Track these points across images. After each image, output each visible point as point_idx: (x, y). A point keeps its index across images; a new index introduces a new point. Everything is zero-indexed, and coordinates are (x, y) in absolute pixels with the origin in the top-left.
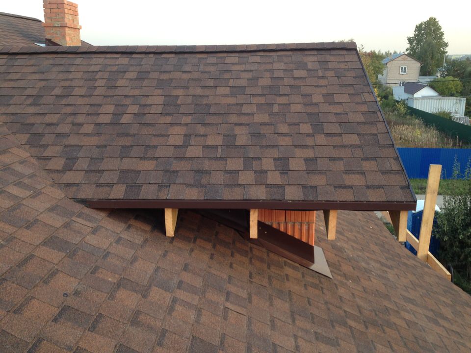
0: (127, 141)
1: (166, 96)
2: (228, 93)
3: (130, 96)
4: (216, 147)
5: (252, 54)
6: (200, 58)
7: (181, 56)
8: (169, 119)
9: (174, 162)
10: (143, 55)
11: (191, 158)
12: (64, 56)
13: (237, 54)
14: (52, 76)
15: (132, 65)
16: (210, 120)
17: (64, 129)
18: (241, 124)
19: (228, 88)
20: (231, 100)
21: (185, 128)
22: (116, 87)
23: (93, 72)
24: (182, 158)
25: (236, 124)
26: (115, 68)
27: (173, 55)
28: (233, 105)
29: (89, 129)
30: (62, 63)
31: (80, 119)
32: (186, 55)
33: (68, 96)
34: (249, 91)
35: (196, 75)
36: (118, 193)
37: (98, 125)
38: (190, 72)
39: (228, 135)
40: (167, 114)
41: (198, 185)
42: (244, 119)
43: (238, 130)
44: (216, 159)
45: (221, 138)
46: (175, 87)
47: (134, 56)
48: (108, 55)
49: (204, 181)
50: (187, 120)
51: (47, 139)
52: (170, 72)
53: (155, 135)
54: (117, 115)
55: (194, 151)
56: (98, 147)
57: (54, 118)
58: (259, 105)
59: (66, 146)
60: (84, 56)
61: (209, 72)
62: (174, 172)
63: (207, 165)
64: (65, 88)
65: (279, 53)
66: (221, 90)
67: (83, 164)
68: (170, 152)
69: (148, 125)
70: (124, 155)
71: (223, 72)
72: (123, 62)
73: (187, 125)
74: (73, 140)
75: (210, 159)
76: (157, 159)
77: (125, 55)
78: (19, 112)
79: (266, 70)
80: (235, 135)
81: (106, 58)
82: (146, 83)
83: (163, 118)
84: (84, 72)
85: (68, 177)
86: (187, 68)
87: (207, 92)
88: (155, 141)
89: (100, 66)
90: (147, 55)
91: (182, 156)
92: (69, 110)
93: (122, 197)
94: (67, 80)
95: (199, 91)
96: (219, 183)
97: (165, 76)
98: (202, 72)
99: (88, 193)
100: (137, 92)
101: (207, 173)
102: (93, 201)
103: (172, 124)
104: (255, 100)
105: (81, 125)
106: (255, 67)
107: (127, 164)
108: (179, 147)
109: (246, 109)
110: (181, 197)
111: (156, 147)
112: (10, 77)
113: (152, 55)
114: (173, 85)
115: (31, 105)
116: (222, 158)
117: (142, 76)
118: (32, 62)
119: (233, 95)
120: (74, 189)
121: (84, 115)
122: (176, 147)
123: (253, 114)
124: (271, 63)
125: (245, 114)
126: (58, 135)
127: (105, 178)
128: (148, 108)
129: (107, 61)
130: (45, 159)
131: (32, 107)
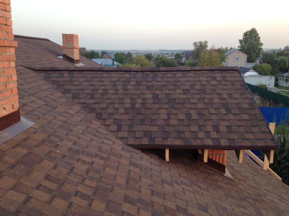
0: (142, 117)
1: (152, 94)
2: (182, 92)
3: (136, 94)
4: (183, 120)
5: (188, 72)
6: (163, 74)
7: (154, 73)
8: (157, 106)
9: (166, 127)
10: (135, 73)
11: (173, 125)
12: (97, 72)
13: (181, 72)
14: (95, 83)
15: (131, 78)
16: (177, 106)
17: (111, 111)
18: (192, 109)
19: (181, 90)
20: (184, 96)
21: (166, 110)
22: (128, 90)
23: (114, 81)
24: (169, 125)
25: (190, 109)
26: (124, 79)
27: (150, 73)
28: (186, 99)
29: (122, 111)
30: (97, 76)
31: (117, 106)
32: (156, 73)
33: (107, 94)
34: (191, 91)
35: (164, 83)
36: (145, 141)
37: (125, 109)
38: (160, 81)
39: (187, 114)
40: (156, 104)
41: (179, 138)
42: (193, 106)
43: (191, 112)
44: (185, 126)
45: (184, 115)
46: (156, 90)
47: (131, 73)
48: (119, 72)
49: (182, 136)
50: (166, 106)
51: (105, 116)
52: (151, 81)
53: (154, 114)
54: (133, 104)
55: (173, 122)
56: (129, 120)
57: (104, 105)
58: (198, 99)
59: (115, 119)
60: (107, 72)
61: (170, 81)
62: (167, 132)
63: (181, 129)
64: (103, 90)
65: (202, 72)
66: (179, 91)
67: (125, 128)
68: (163, 122)
69: (149, 109)
70: (142, 124)
71: (177, 81)
72: (127, 76)
73: (166, 109)
74: (117, 116)
75: (182, 126)
76: (158, 125)
77: (127, 72)
78: (86, 102)
79: (197, 81)
80: (191, 114)
81: (118, 74)
82: (141, 87)
83: (154, 105)
84: (110, 81)
85: (121, 134)
86: (159, 79)
87: (172, 92)
88: (154, 117)
89: (116, 78)
90: (137, 72)
91: (169, 124)
92: (109, 101)
93: (148, 144)
94: (103, 85)
95: (168, 92)
96: (189, 137)
97: (149, 84)
98: (166, 82)
99: (132, 141)
100: (138, 92)
101: (182, 132)
102: (136, 146)
103: (160, 109)
104: (196, 96)
105: (118, 109)
106: (191, 79)
107: (145, 128)
108: (166, 120)
109: (192, 101)
110: (174, 144)
111: (155, 120)
112: (73, 83)
113: (140, 72)
114: (154, 88)
115: (90, 99)
116: (187, 125)
117: (138, 84)
118: (82, 75)
119: (184, 94)
120: (125, 140)
121: (118, 104)
122: (165, 120)
123: (196, 103)
124: (199, 77)
125: (193, 103)
126: (109, 114)
127: (138, 135)
128: (146, 100)
129: (119, 76)
130: (107, 126)
131: (91, 100)
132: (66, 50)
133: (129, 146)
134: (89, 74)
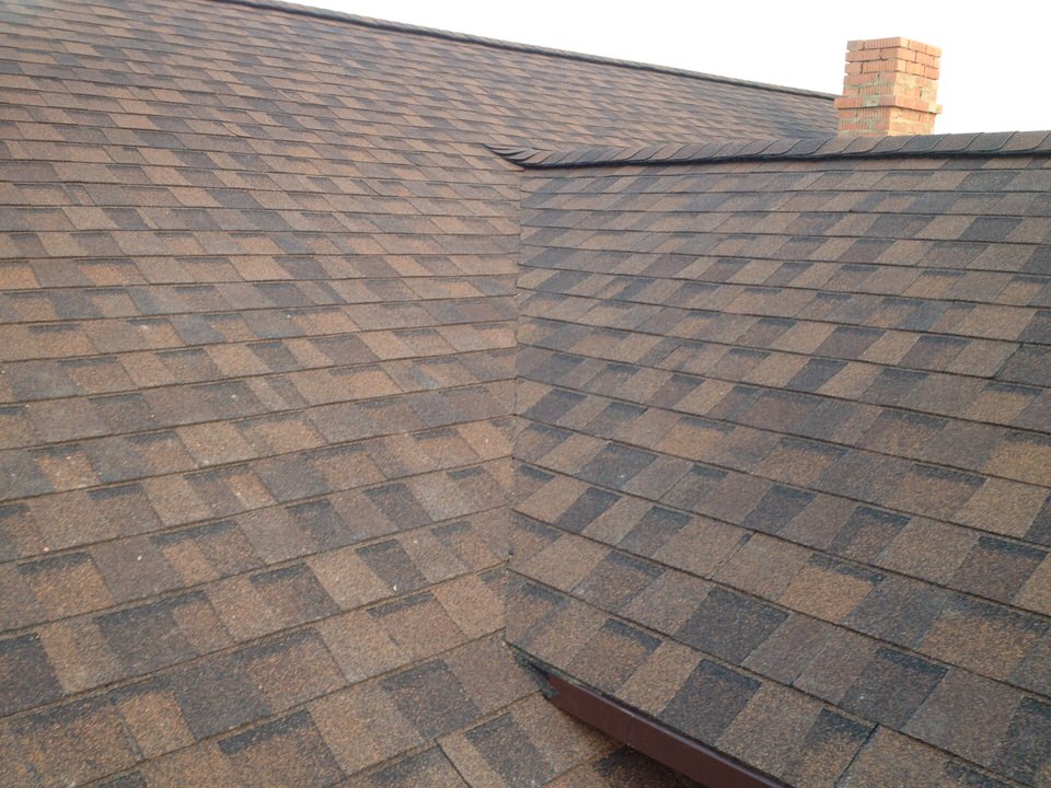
1: (1042, 311)
3: (904, 301)
8: (1012, 408)
14: (714, 224)
17: (644, 386)
22: (873, 267)
23: (831, 213)
29: (710, 397)
31: (706, 362)
33: (717, 284)
36: (655, 683)
37: (746, 388)
40: (1013, 386)
51: (583, 412)
54: (824, 363)
56: (699, 468)
57: (639, 350)
64: (722, 259)
68: (950, 558)
74: (643, 430)
82: (986, 257)
83: (992, 397)
84: (803, 214)
88: (908, 494)
91: (998, 592)
92: (693, 327)
94: (742, 236)
99: (568, 641)
100: (937, 288)
103: (1016, 433)
105: (694, 381)
107: (755, 563)
108: (1001, 546)
111: (899, 519)
115: (610, 302)
117: (984, 234)
120: (541, 608)
121: (726, 350)
122: (991, 541)
126: (617, 404)
127: (652, 600)
128: (950, 349)
129: (889, 182)
130: (536, 475)
132: (855, 120)
133: (522, 663)
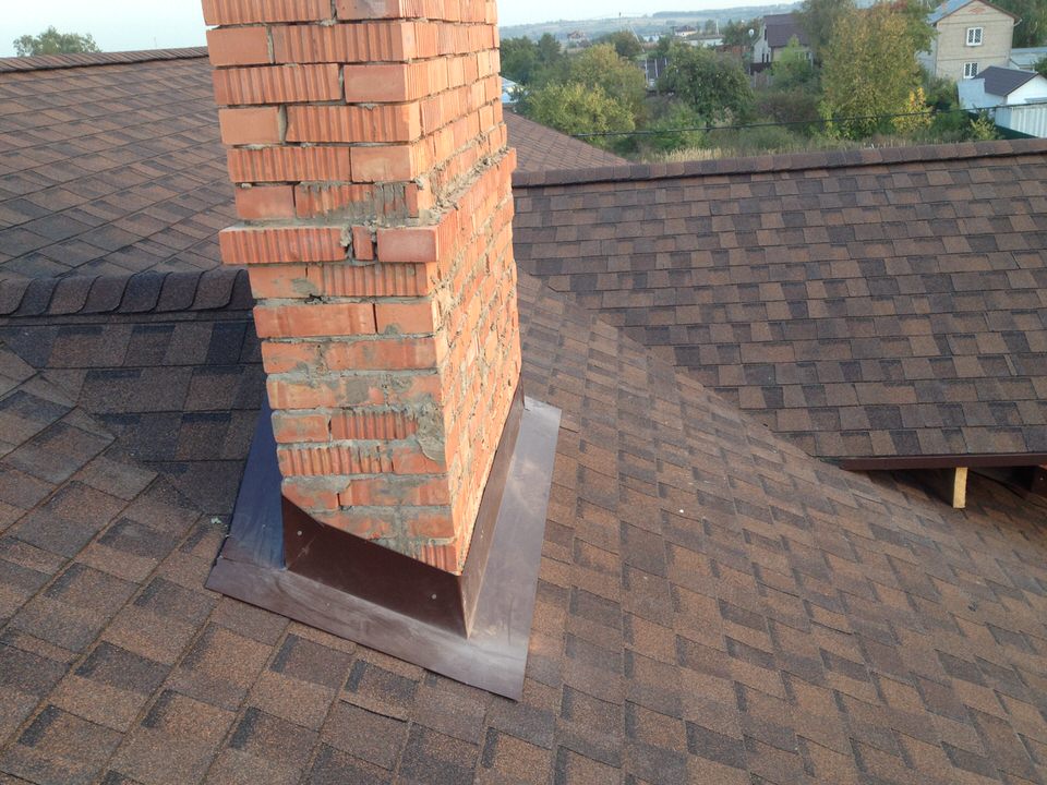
0: (843, 353)
1: (860, 261)
2: (967, 249)
3: (795, 265)
4: (1001, 357)
5: (972, 163)
6: (877, 177)
7: (841, 174)
8: (888, 307)
9: (945, 387)
10: (770, 177)
11: (968, 380)
12: (629, 186)
13: (943, 166)
14: (636, 231)
15: (761, 199)
16: (965, 304)
17: (726, 335)
18: (1022, 312)
19: (964, 240)
20: (979, 264)
21: (926, 322)
22: (762, 248)
23: (702, 218)
24: (954, 380)
25: (1014, 312)
26: (735, 208)
27: (825, 174)
28: (988, 273)
29: (762, 332)
30: (634, 200)
31: (739, 314)
32: (850, 173)
33: (689, 269)
34: (1004, 242)
35: (890, 215)
36: (883, 445)
37: (773, 323)
38: (874, 208)
39: (1010, 334)
40: (881, 298)
41: (1002, 427)
42: (1023, 302)
43: (1023, 323)
44: (1012, 379)
45: (998, 338)
46: (866, 242)
47: (753, 178)
48: (708, 181)
49: (1012, 419)
50: (922, 306)
51: (708, 355)
52: (838, 210)
53: (883, 339)
54: (798, 303)
55: (967, 366)
56: (801, 365)
57: (693, 315)
58: (1036, 272)
59: (747, 366)
60: (665, 184)
61: (911, 206)
62: (953, 405)
63: (1002, 391)
64: (672, 254)
65: (1022, 161)
66: (954, 244)
67: (794, 396)
68: (928, 371)
69: (861, 319)
70: (854, 378)
71: (937, 205)
72: (743, 194)
73: (926, 316)
74: (752, 355)
75: (1002, 380)
76: (912, 383)
77: (738, 179)
78: (626, 305)
79: (1014, 199)
80: (1023, 334)
82: (808, 235)
83: (878, 304)
84: (686, 219)
85: (786, 420)
86: (867, 199)
87: (930, 248)
88: (890, 350)
89: (705, 206)
90: (777, 177)
91: (951, 375)
92: (706, 297)
93: (894, 452)
94: (665, 237)
95: (914, 248)
96: (1040, 422)
97: (835, 220)
98: (899, 207)
99: (835, 446)
100: (801, 256)
101: (1009, 405)
103: (902, 317)
104: (1024, 261)
105: (746, 325)
106: (990, 193)
107: (869, 393)
108: (936, 360)
109: (1017, 281)
110: (989, 450)
111: (898, 361)
112: (560, 236)
113: (786, 176)
114: (860, 237)
115: (634, 291)
116: (1019, 378)
117: (793, 223)
118: (579, 203)
119: (979, 253)
120: (810, 440)
121: (740, 306)
122: (932, 359)
123: (1033, 290)
124: (1017, 182)
125: (1018, 291)
126: (720, 346)
127: (849, 420)
128: (842, 286)
129: (711, 194)
130: (728, 390)
131: (641, 295)
133: (826, 462)
134: (602, 194)
